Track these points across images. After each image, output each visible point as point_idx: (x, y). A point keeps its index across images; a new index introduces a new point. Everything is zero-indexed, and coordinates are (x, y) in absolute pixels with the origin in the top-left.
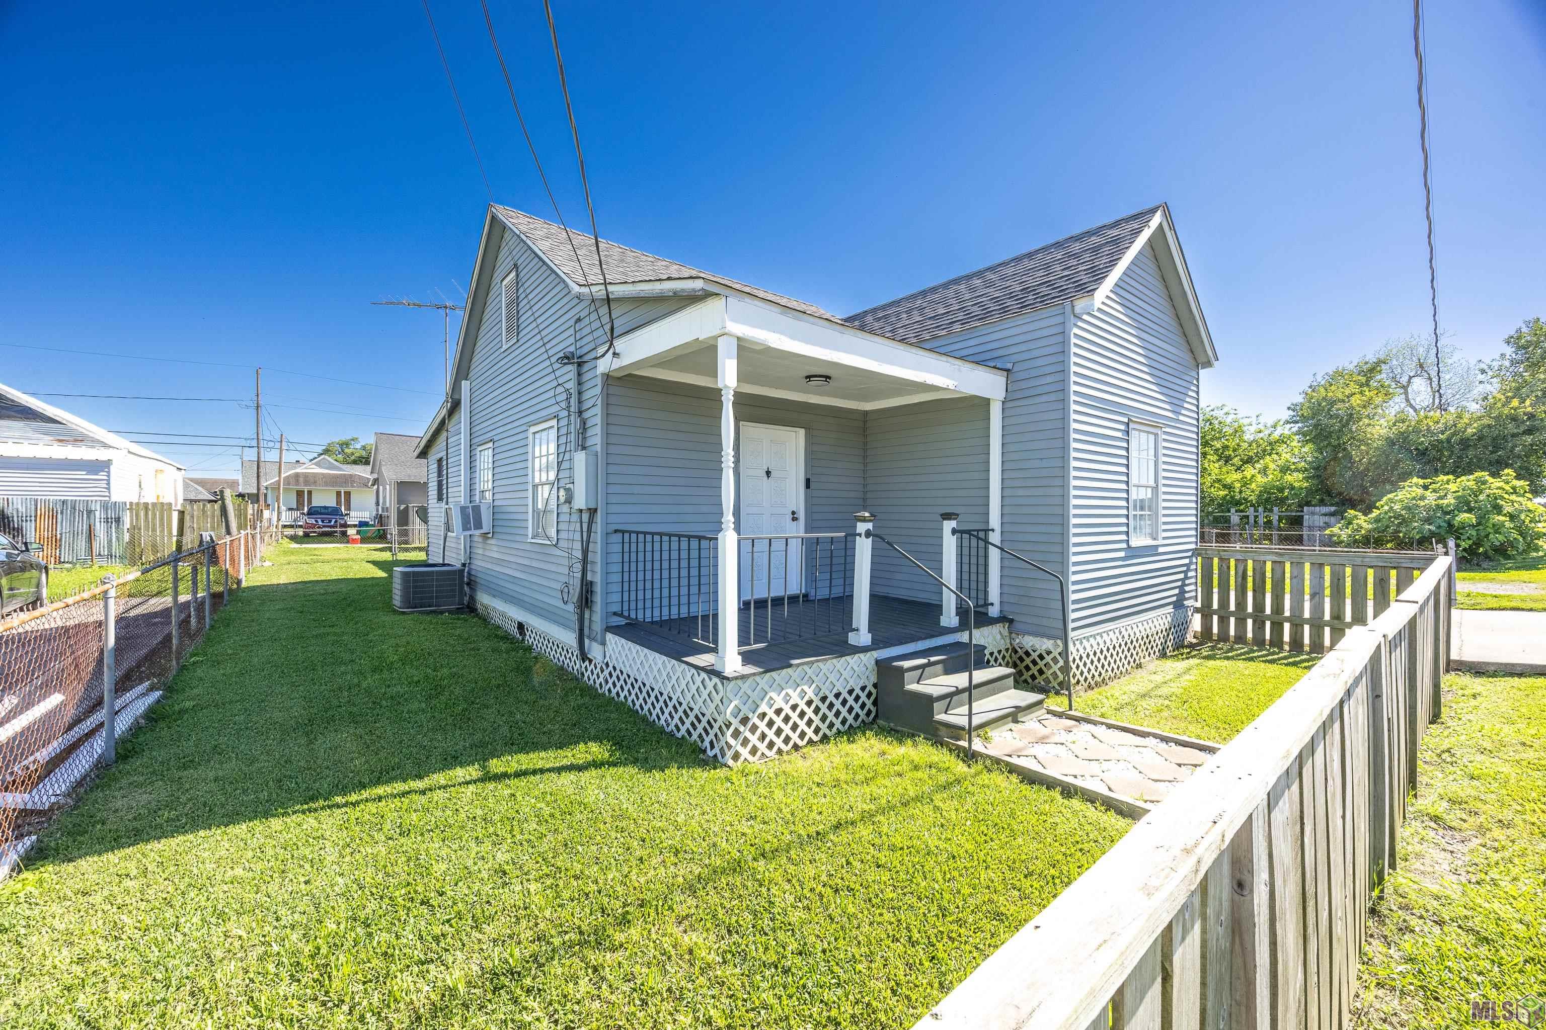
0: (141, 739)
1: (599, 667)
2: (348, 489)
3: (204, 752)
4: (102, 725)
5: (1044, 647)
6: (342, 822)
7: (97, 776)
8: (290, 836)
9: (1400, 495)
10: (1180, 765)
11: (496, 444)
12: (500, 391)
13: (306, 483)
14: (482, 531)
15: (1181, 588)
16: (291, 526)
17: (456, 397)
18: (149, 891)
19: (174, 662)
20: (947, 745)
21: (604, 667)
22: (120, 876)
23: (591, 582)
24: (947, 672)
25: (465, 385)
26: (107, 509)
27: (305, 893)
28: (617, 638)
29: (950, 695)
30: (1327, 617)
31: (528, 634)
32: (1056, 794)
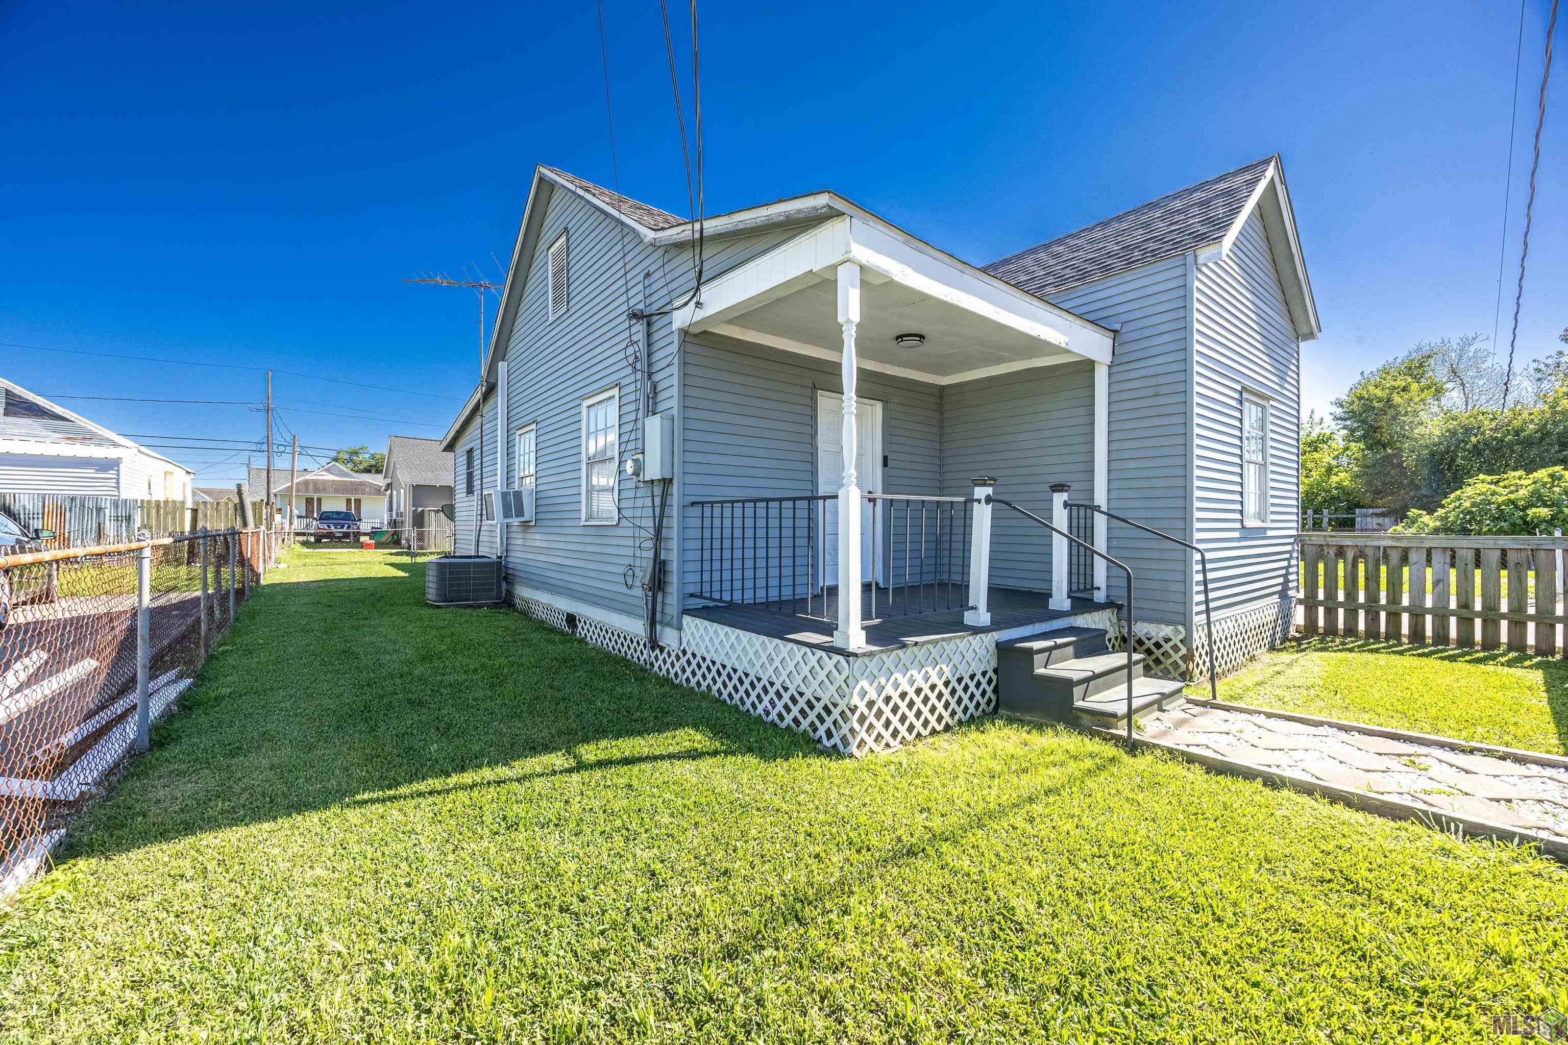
0: (177, 725)
1: (673, 655)
2: (358, 497)
3: (253, 738)
4: (134, 707)
5: (1162, 634)
6: (431, 815)
7: (131, 764)
8: (374, 830)
9: (1469, 491)
10: (1380, 754)
11: (540, 426)
12: (546, 367)
13: (316, 490)
14: (523, 519)
15: (1285, 576)
16: (304, 534)
17: (492, 380)
18: (212, 895)
19: (203, 651)
20: (1099, 734)
21: (681, 654)
22: (174, 877)
23: (664, 561)
24: (1078, 655)
25: (502, 366)
26: (117, 507)
27: (408, 897)
28: (698, 621)
29: (1087, 680)
30: (1453, 605)
31: (580, 626)
32: (1258, 784)
